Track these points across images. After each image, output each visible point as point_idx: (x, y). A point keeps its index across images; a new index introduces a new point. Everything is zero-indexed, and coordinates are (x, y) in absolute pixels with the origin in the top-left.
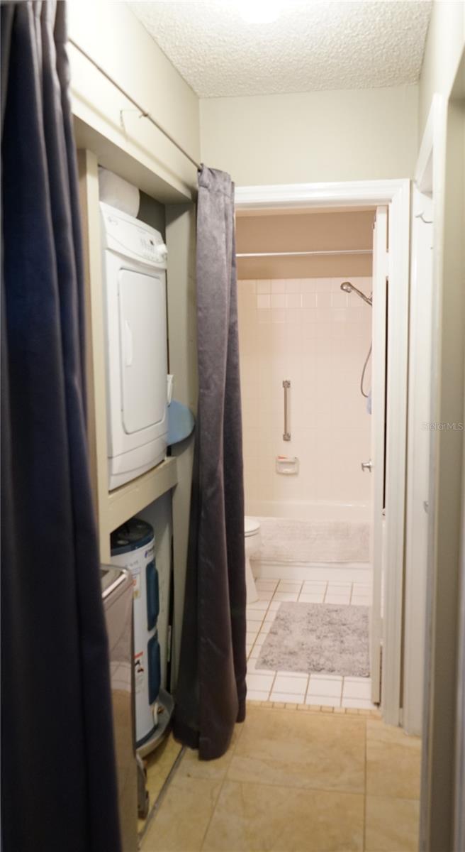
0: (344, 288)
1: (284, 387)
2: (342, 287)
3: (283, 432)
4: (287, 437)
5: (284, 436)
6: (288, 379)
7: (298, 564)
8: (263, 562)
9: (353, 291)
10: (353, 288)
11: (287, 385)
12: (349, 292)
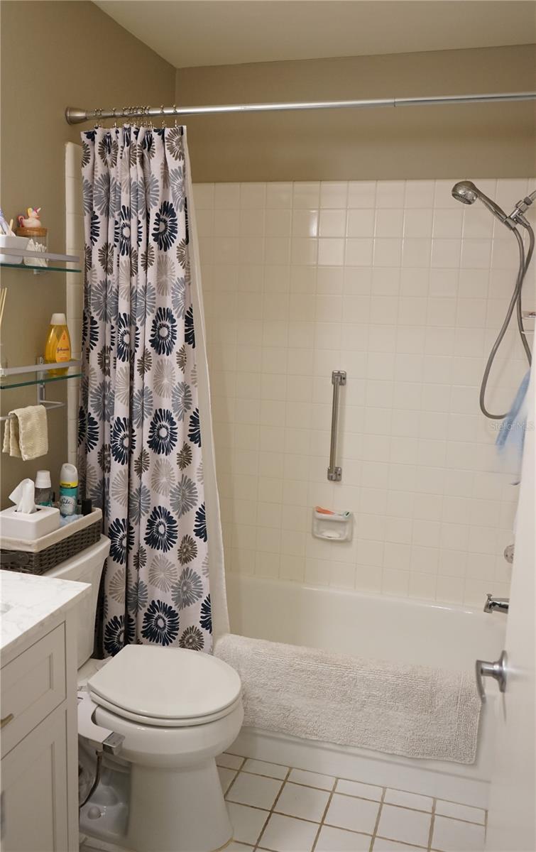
0: (461, 192)
1: (333, 383)
2: (455, 190)
3: (328, 465)
4: (334, 474)
5: (329, 471)
6: (342, 369)
7: (326, 746)
8: (259, 732)
9: (478, 202)
10: (478, 193)
11: (339, 379)
12: (470, 203)
